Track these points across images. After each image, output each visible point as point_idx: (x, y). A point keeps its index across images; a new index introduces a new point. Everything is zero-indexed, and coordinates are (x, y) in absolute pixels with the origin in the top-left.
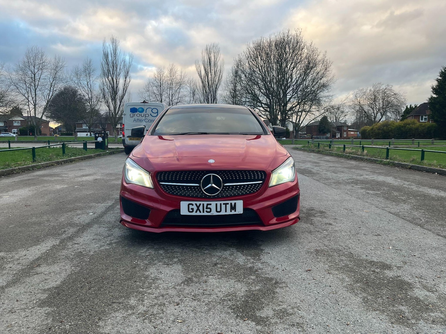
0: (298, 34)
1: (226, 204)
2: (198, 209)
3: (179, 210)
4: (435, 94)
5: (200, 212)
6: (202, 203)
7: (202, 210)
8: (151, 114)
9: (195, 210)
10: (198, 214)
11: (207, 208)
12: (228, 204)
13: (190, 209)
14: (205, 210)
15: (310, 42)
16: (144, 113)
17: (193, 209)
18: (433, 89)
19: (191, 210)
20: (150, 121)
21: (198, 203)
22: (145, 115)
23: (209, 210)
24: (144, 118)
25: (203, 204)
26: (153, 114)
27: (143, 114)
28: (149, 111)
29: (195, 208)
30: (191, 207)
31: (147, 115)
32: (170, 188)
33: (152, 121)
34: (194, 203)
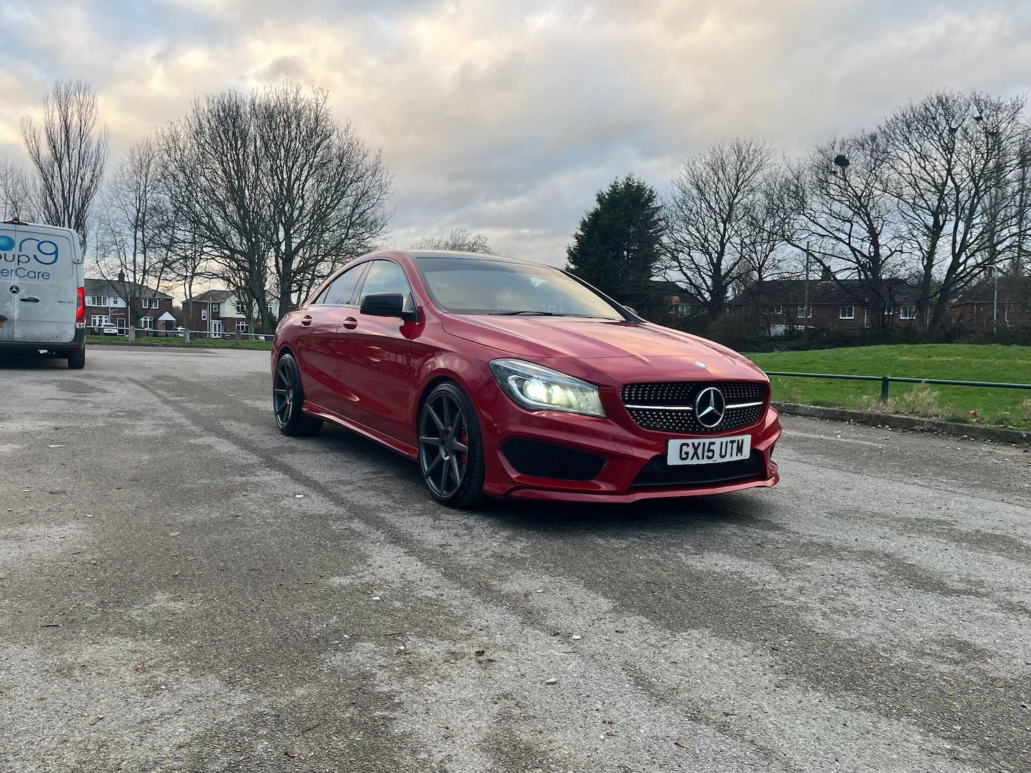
0: (321, 101)
1: (732, 442)
2: (696, 453)
3: (664, 456)
4: (572, 263)
5: (698, 459)
6: (702, 441)
7: (700, 456)
8: (35, 256)
9: (690, 455)
10: (695, 462)
11: (709, 450)
12: (735, 441)
13: (683, 453)
14: (706, 454)
15: (344, 124)
16: (15, 250)
17: (687, 453)
18: (569, 254)
19: (684, 456)
20: (32, 275)
21: (696, 441)
22: (16, 257)
23: (710, 454)
24: (13, 266)
25: (704, 444)
26: (41, 257)
27: (9, 254)
28: (30, 249)
29: (691, 450)
30: (685, 449)
31: (23, 259)
32: (643, 415)
33: (40, 275)
34: (690, 441)
